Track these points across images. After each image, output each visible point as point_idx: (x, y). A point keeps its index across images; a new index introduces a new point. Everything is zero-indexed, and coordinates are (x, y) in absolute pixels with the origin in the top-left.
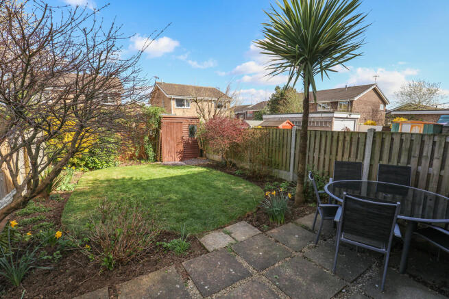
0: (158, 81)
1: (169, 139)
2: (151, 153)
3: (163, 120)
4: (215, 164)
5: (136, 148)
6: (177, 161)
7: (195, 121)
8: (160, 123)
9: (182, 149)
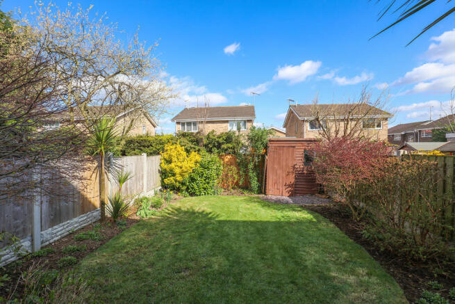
0: (292, 103)
1: (276, 166)
2: (255, 184)
3: (269, 145)
4: (337, 208)
5: (240, 176)
6: (286, 198)
7: (313, 145)
8: (266, 147)
9: (293, 181)
